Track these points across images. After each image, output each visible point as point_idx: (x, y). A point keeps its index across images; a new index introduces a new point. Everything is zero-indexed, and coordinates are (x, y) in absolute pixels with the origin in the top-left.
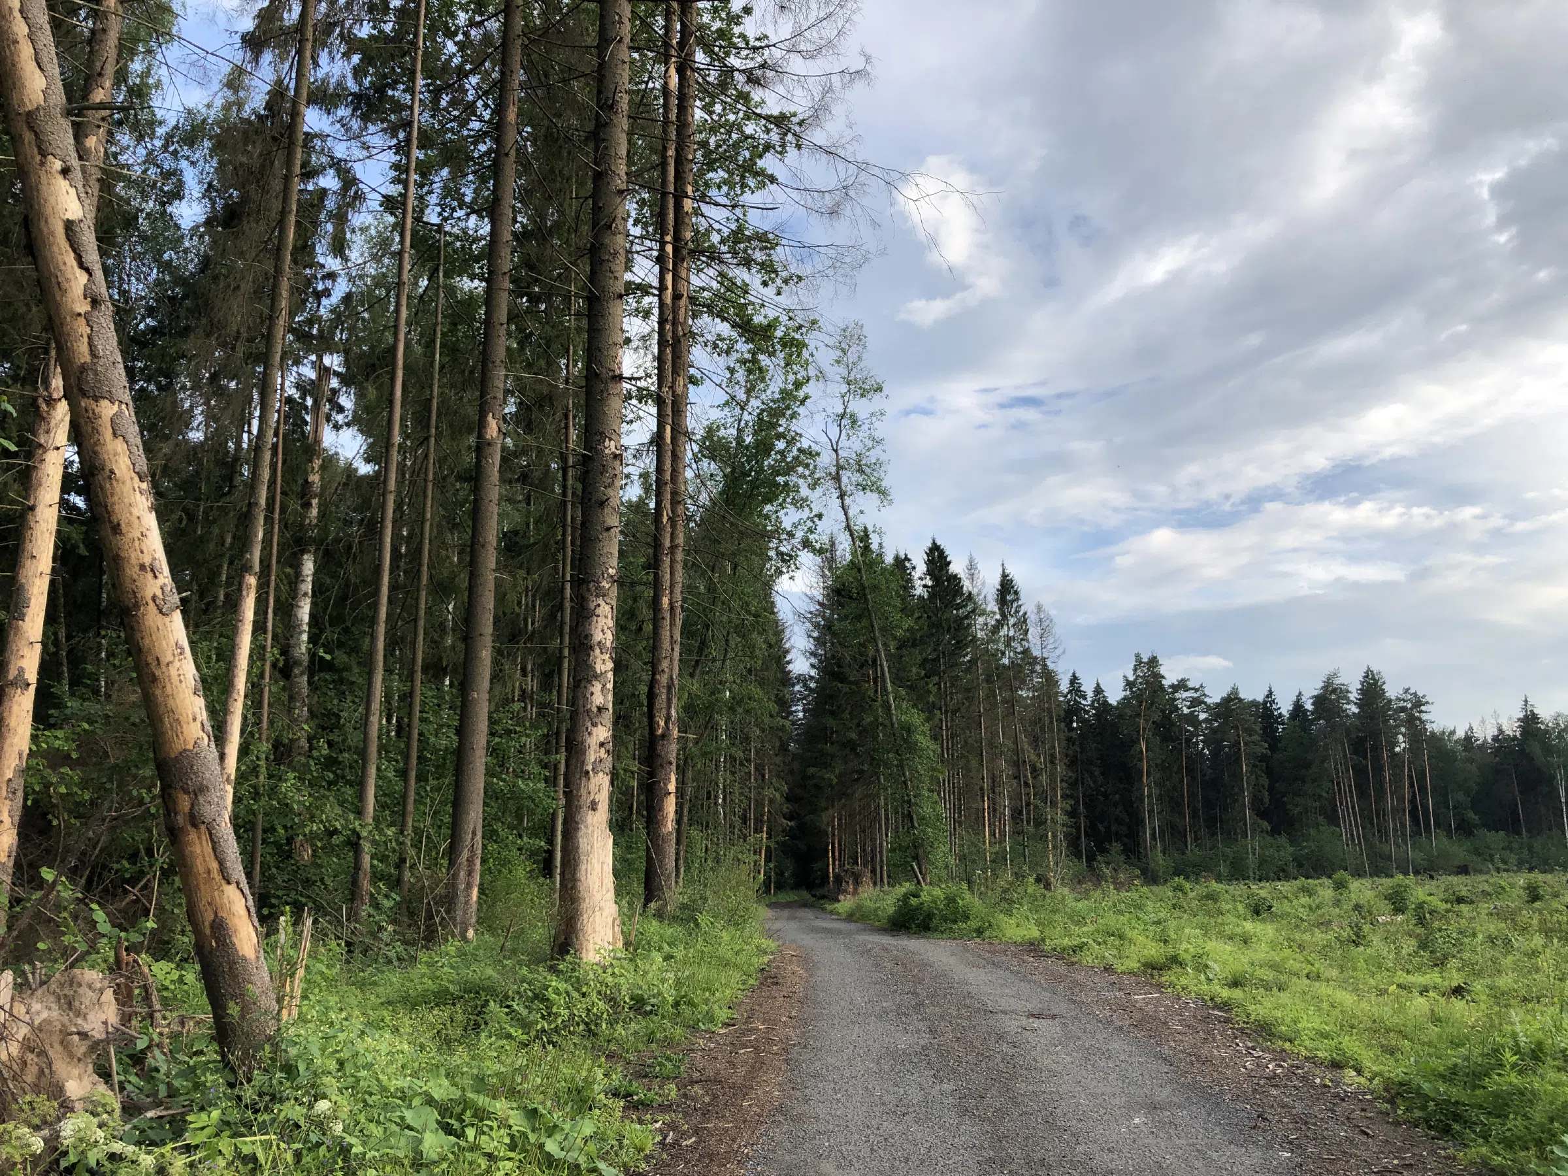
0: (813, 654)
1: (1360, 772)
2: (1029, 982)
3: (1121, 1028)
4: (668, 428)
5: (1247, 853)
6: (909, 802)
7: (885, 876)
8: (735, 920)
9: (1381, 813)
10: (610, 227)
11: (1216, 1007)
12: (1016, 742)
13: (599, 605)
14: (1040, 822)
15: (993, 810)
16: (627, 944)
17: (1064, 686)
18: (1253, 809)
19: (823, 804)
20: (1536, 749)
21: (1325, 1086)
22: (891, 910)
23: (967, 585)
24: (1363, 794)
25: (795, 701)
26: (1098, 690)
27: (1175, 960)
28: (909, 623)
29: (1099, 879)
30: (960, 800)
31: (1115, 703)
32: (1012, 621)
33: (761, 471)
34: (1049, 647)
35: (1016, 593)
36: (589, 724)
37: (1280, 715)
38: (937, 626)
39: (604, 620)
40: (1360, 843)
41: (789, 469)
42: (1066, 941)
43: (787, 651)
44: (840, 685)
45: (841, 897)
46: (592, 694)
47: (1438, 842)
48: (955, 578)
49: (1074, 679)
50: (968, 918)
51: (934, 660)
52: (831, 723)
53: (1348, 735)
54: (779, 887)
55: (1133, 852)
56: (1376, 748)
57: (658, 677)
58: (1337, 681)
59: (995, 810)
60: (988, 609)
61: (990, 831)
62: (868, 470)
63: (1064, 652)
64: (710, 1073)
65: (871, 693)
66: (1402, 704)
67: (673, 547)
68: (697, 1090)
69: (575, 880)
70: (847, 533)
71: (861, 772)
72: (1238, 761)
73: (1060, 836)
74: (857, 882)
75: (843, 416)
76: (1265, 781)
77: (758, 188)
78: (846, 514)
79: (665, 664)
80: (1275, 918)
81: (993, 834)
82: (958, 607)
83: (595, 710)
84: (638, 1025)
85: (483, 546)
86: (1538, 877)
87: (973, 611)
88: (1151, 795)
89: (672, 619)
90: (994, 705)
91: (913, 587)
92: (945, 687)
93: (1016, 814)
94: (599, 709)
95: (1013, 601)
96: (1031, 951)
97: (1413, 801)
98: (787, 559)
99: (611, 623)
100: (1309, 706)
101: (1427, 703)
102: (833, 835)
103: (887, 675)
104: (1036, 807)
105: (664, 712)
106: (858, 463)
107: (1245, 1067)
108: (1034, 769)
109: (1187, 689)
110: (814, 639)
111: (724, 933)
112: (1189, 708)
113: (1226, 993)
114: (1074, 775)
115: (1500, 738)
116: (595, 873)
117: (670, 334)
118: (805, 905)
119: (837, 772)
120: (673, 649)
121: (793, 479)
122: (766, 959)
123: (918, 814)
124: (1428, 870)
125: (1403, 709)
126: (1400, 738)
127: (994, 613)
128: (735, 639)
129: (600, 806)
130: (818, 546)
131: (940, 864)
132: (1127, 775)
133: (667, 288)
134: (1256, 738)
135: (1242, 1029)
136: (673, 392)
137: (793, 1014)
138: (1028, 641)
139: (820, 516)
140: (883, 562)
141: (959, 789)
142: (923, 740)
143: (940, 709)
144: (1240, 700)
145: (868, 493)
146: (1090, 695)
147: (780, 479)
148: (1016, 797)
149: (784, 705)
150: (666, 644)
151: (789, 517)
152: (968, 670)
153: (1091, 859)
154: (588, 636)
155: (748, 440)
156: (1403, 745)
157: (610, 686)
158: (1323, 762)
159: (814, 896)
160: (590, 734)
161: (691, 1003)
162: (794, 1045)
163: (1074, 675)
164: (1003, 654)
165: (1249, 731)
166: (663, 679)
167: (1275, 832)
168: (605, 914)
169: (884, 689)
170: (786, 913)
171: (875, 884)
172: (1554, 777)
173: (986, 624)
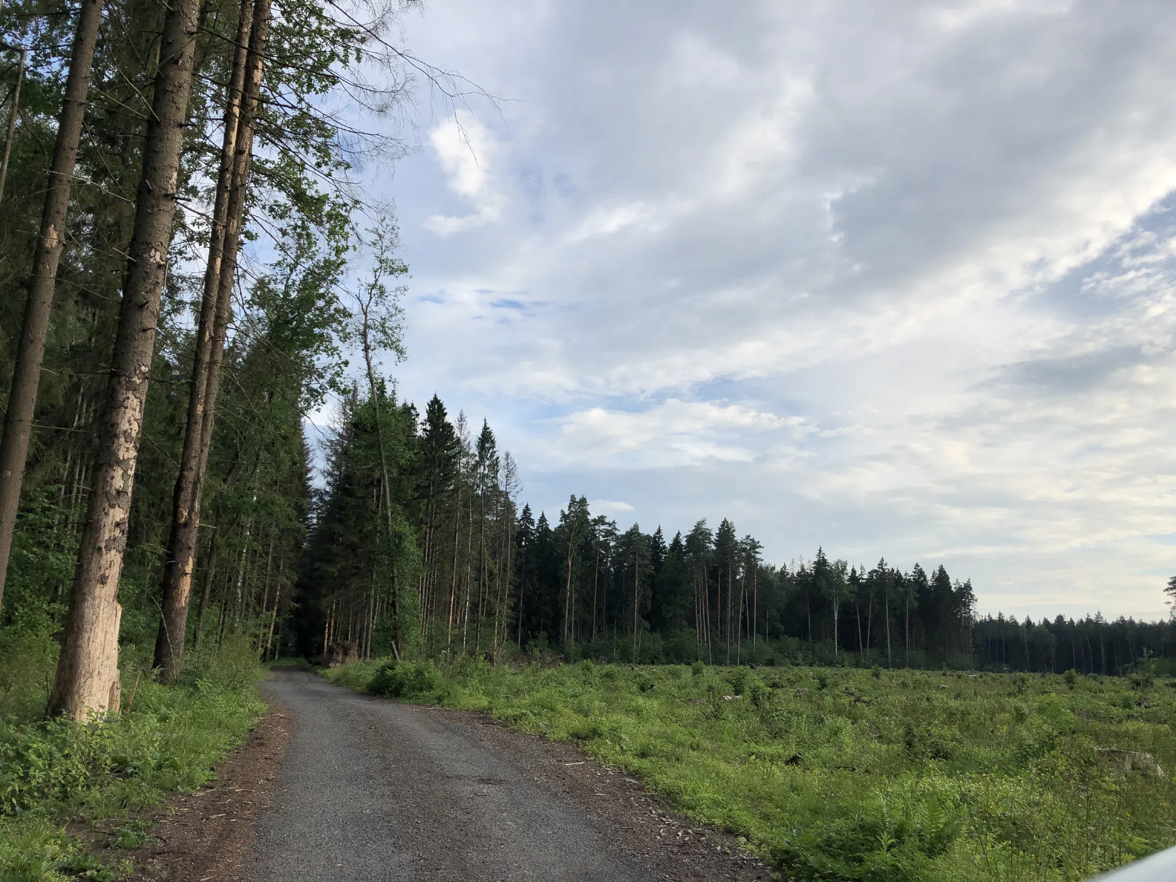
0: (330, 474)
1: (713, 592)
2: (480, 747)
3: (556, 794)
4: (219, 261)
5: (633, 644)
6: (394, 594)
7: (369, 649)
8: (234, 686)
9: (723, 622)
10: (177, 62)
11: (631, 775)
12: (480, 552)
13: (128, 398)
14: (490, 614)
15: (457, 603)
16: (124, 706)
17: (519, 515)
18: (639, 612)
19: (324, 590)
20: (823, 583)
21: (726, 853)
22: (370, 679)
23: (457, 433)
24: (713, 607)
25: (311, 510)
26: (543, 519)
27: (595, 733)
28: (409, 454)
29: (529, 659)
30: (433, 594)
31: (553, 530)
32: (487, 463)
33: (301, 320)
34: (511, 485)
35: (493, 442)
36: (107, 505)
37: (664, 547)
38: (430, 461)
39: (132, 412)
40: (707, 642)
41: (324, 324)
42: (510, 712)
43: (309, 470)
44: (349, 499)
45: (332, 665)
46: (113, 478)
47: (757, 642)
48: (449, 426)
49: (527, 510)
50: (431, 687)
51: (426, 487)
52: (339, 528)
53: (707, 565)
54: (283, 654)
55: (555, 638)
56: (725, 575)
57: (186, 473)
58: (704, 527)
59: (458, 603)
60: (471, 452)
61: (453, 619)
62: (390, 332)
63: (522, 489)
64: (174, 843)
65: (374, 507)
66: (744, 546)
67: (212, 363)
68: (157, 864)
69: (76, 647)
70: (367, 379)
71: (358, 568)
72: (633, 576)
73: (504, 624)
74: (346, 654)
75: (373, 287)
76: (650, 593)
77: (321, 91)
78: (369, 364)
79: (193, 463)
80: (656, 695)
81: (455, 621)
82: (449, 448)
83: (114, 493)
84: (115, 788)
85: (32, 342)
86: (827, 671)
87: (459, 452)
88: (571, 598)
89: (205, 425)
90: (467, 525)
91: (415, 430)
92: (432, 508)
93: (474, 607)
94: (118, 492)
95: (490, 448)
96: (480, 718)
97: (744, 614)
98: (315, 394)
99: (138, 416)
100: (684, 542)
101: (760, 547)
102: (331, 617)
103: (388, 494)
104: (489, 602)
105: (188, 503)
106: (383, 325)
107: (660, 834)
108: (491, 573)
109: (604, 523)
110: (332, 462)
111: (220, 698)
112: (604, 537)
113: (636, 763)
114: (519, 581)
115: (802, 574)
116: (98, 641)
117: (230, 182)
118: (303, 669)
119: (339, 566)
120: (202, 451)
121: (328, 331)
122: (256, 720)
123: (401, 603)
124: (751, 661)
125: (744, 550)
126: (741, 570)
127: (475, 456)
128: (264, 455)
129: (109, 581)
130: (342, 387)
131: (413, 643)
132: (557, 583)
133: (231, 143)
134: (646, 562)
135: (652, 796)
136: (227, 232)
137: (271, 777)
138: (497, 479)
139: (346, 363)
140: (394, 405)
141: (434, 585)
142: (410, 546)
143: (426, 524)
144: (639, 534)
145: (388, 350)
146: (537, 522)
147: (317, 330)
148: (475, 594)
149: (302, 512)
150: (196, 445)
151: (321, 360)
152: (449, 497)
153: (524, 643)
154: (115, 425)
155: (294, 295)
156: (742, 574)
157: (131, 472)
158: (689, 583)
159: (310, 662)
160: (107, 514)
161: (174, 766)
162: (266, 810)
163: (527, 506)
164: (478, 486)
165: (643, 557)
166: (190, 476)
167: (652, 630)
168: (103, 679)
169: (385, 505)
170: (284, 676)
171: (360, 656)
172: (832, 604)
173: (468, 463)
